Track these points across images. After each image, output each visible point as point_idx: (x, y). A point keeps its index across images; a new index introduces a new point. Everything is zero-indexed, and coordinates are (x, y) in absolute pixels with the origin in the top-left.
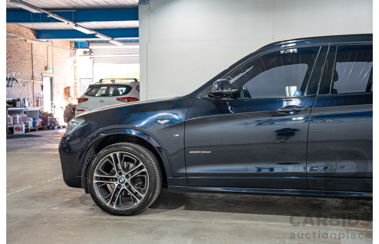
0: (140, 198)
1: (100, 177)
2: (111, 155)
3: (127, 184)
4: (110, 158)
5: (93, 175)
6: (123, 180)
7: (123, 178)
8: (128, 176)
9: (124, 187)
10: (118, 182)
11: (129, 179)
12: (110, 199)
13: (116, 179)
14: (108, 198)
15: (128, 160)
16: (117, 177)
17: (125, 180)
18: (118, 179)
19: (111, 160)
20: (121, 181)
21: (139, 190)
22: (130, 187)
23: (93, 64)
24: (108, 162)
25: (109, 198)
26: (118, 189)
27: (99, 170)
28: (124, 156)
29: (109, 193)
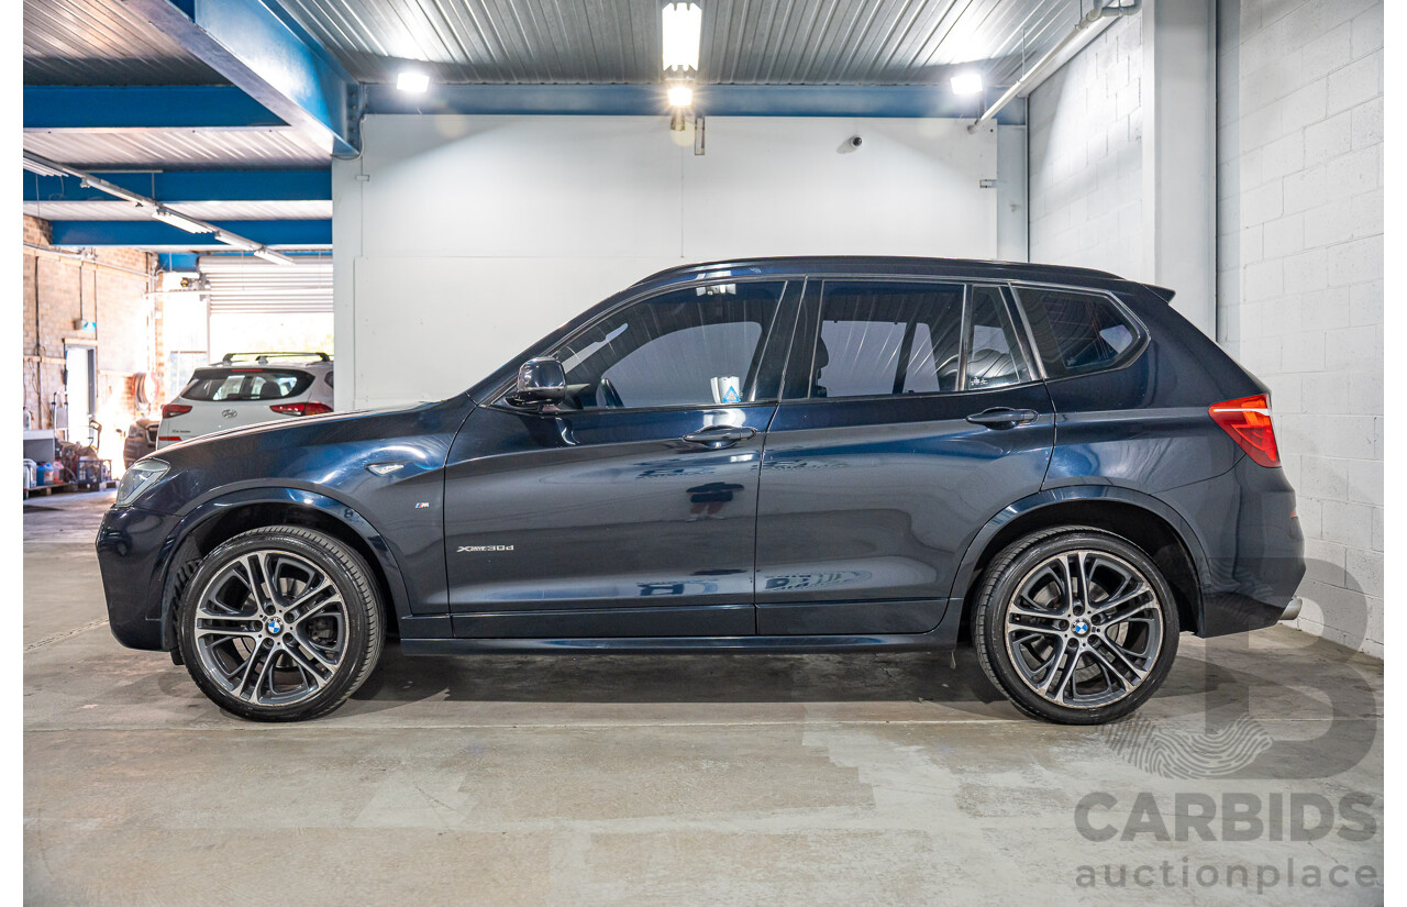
0: (324, 673)
1: (214, 620)
2: (244, 560)
3: (288, 637)
4: (240, 567)
5: (194, 616)
6: (277, 625)
7: (278, 621)
8: (292, 616)
9: (280, 644)
10: (263, 632)
11: (294, 625)
12: (241, 678)
13: (258, 625)
14: (236, 675)
15: (291, 572)
16: (261, 619)
17: (282, 627)
18: (264, 623)
19: (244, 573)
20: (271, 629)
21: (322, 653)
22: (298, 644)
23: (209, 314)
24: (234, 580)
25: (240, 675)
26: (263, 652)
27: (210, 603)
28: (281, 561)
29: (239, 660)
